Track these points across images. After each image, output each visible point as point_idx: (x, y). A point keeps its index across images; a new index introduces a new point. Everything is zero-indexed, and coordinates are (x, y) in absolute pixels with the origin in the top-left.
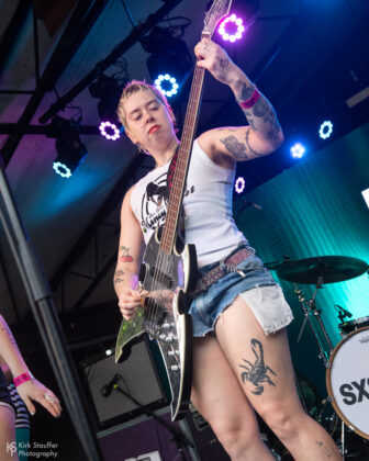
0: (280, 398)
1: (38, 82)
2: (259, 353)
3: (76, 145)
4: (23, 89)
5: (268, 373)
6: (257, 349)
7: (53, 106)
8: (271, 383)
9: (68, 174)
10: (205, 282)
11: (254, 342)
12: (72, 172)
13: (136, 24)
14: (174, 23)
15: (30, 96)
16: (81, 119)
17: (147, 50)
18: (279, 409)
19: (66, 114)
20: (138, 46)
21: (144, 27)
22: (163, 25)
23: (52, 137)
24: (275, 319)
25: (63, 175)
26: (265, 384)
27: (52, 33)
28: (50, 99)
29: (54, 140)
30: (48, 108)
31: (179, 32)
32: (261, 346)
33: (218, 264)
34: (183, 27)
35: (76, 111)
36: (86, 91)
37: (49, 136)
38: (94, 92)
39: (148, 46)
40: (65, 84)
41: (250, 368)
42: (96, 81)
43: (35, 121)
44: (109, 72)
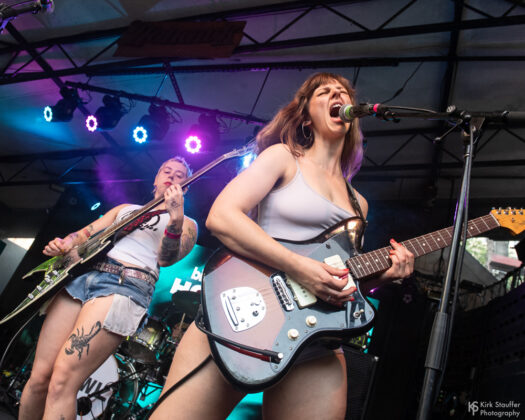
0: (73, 368)
1: (85, 66)
2: (94, 332)
3: (69, 111)
4: (74, 60)
5: (85, 348)
6: (95, 329)
7: (80, 83)
8: (80, 355)
9: (49, 119)
10: (105, 267)
11: (99, 323)
12: (52, 121)
13: (158, 96)
14: (174, 114)
15: (73, 67)
16: (86, 103)
17: (150, 111)
18: (67, 374)
19: (82, 94)
20: (148, 105)
21: (159, 101)
22: (168, 109)
23: (63, 95)
24: (118, 325)
25: (46, 116)
27: (115, 55)
28: (83, 79)
29: (61, 98)
30: (77, 81)
31: (171, 120)
32: (99, 330)
33: (120, 265)
34: (176, 121)
35: (88, 98)
36: (103, 95)
37: (62, 93)
38: (105, 100)
39: (152, 109)
40: (97, 81)
41: (80, 335)
42: (112, 96)
43: (64, 79)
44: (123, 100)
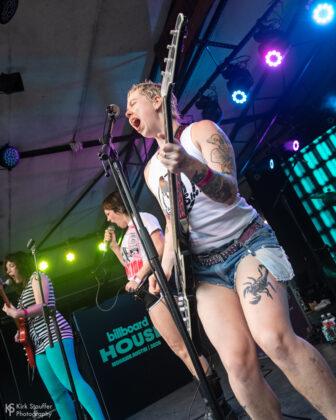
2: (264, 273)
5: (269, 287)
6: (262, 270)
13: (218, 64)
14: (240, 60)
17: (226, 78)
20: (220, 76)
21: (223, 65)
22: (234, 62)
26: (263, 295)
31: (243, 65)
34: (246, 62)
35: (190, 118)
36: (194, 106)
38: (198, 107)
39: (226, 75)
41: (253, 282)
42: (198, 100)
44: (206, 94)
